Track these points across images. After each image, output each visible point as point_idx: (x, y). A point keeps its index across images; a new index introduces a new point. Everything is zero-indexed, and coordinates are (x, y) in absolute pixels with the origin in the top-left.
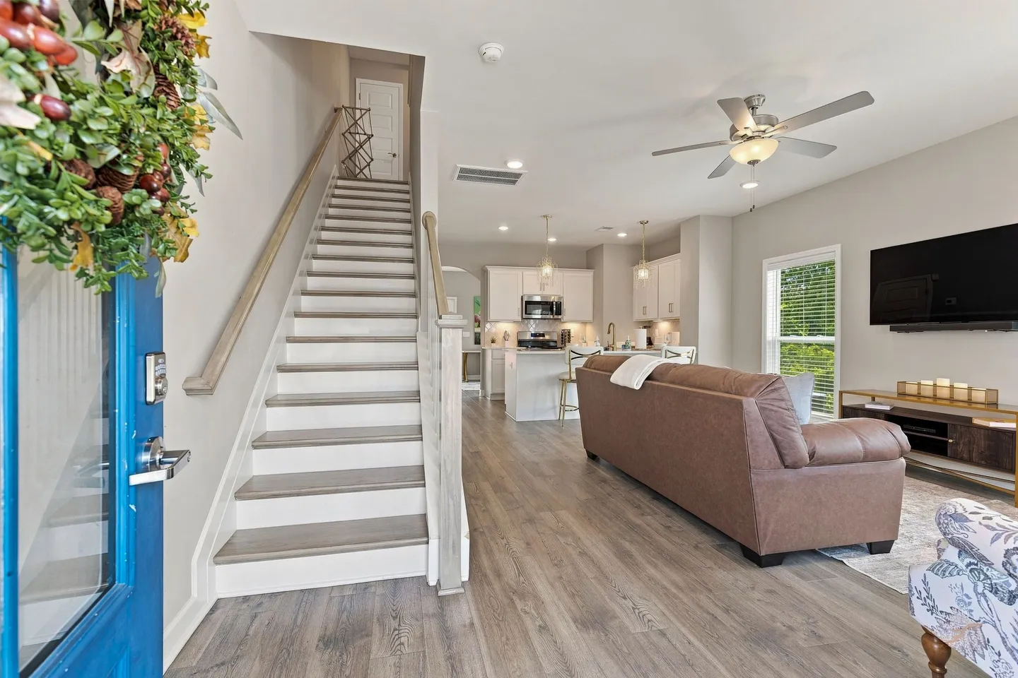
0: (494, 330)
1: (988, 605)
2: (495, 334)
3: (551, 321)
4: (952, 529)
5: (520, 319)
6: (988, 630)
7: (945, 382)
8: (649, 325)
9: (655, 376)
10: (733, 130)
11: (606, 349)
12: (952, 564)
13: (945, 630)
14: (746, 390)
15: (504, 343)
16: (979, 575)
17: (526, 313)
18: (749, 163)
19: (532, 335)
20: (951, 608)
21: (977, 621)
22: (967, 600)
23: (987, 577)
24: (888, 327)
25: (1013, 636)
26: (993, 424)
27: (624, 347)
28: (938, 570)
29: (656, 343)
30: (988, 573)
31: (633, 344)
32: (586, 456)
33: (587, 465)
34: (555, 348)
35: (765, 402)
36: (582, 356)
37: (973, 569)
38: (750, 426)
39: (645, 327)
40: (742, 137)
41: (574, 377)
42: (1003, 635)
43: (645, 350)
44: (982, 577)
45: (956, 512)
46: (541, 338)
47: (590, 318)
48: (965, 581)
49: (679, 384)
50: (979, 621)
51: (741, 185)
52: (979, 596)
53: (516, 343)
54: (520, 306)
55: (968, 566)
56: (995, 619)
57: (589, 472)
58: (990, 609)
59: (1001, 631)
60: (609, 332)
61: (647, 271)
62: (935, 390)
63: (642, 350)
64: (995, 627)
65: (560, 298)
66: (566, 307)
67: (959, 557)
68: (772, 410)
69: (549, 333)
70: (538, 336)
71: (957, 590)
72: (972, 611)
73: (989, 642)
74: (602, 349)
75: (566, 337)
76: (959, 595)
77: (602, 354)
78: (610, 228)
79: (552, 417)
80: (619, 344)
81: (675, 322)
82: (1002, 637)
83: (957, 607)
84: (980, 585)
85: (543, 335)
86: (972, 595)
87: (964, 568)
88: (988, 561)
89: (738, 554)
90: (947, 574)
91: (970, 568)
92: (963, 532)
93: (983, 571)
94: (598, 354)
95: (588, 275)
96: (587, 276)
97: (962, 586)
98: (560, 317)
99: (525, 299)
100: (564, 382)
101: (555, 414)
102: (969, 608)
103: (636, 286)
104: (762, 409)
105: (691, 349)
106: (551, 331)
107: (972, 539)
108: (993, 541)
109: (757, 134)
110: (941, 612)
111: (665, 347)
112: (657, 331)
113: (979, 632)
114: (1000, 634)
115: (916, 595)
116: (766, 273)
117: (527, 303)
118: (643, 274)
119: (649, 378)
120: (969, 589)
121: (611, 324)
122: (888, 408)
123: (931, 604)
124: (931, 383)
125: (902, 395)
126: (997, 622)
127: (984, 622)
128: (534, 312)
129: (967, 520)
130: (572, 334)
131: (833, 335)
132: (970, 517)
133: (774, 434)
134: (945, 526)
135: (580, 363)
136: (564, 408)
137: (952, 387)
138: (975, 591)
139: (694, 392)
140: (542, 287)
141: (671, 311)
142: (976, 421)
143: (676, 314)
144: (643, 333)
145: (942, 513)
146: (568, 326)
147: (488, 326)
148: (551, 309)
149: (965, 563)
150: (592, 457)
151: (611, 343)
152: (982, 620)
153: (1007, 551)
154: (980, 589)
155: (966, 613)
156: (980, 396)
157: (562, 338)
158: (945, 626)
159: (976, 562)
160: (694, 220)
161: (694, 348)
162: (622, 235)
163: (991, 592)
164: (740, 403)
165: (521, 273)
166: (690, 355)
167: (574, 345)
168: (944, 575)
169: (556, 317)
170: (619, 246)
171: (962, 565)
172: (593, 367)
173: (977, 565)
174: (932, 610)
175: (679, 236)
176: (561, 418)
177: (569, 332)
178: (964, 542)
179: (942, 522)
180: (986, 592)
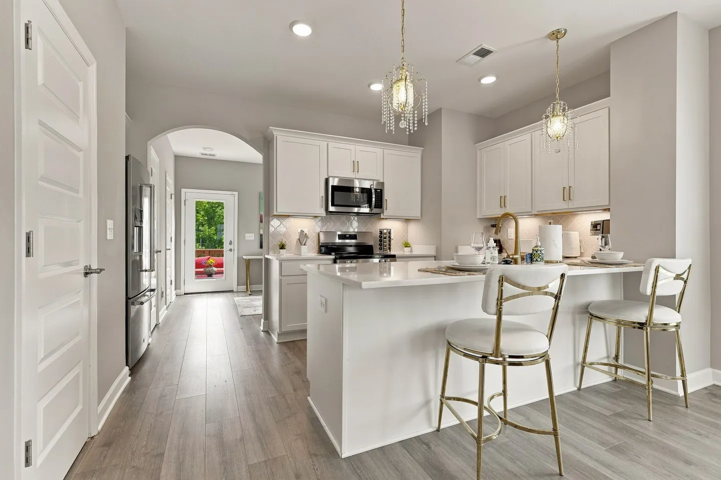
0: (282, 229)
2: (284, 235)
3: (367, 217)
5: (322, 212)
15: (300, 250)
17: (332, 205)
19: (340, 237)
46: (354, 241)
47: (417, 214)
53: (317, 248)
54: (323, 193)
65: (381, 184)
66: (388, 197)
69: (364, 234)
70: (347, 238)
75: (384, 238)
85: (355, 237)
95: (416, 154)
96: (414, 155)
98: (380, 211)
99: (334, 182)
106: (367, 231)
117: (334, 189)
118: (557, 125)
130: (393, 235)
140: (355, 165)
141: (566, 199)
146: (386, 225)
147: (275, 223)
148: (369, 201)
157: (381, 241)
162: (489, 80)
165: (325, 143)
169: (374, 210)
175: (608, 73)
177: (390, 233)
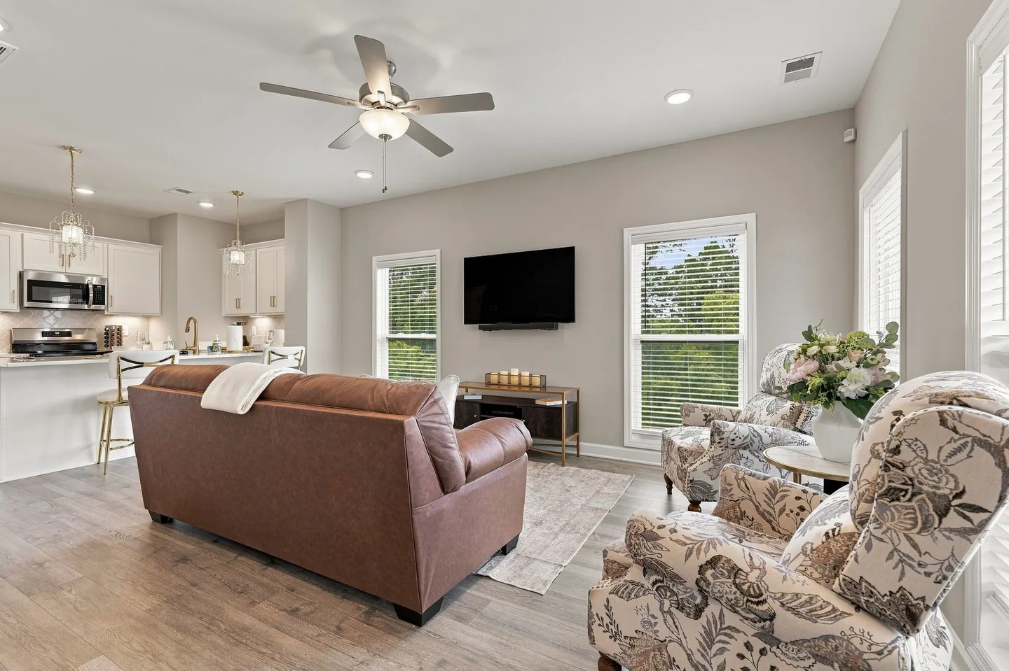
1: (674, 623)
3: (85, 313)
4: (645, 550)
5: (15, 307)
6: (674, 650)
7: (515, 372)
8: (243, 321)
9: (271, 393)
10: (365, 91)
11: (184, 353)
12: (637, 584)
13: (630, 656)
14: (403, 407)
16: (666, 592)
17: (30, 299)
18: (381, 136)
19: (44, 334)
20: (636, 631)
21: (662, 642)
22: (653, 621)
23: (674, 593)
24: (477, 326)
25: (699, 651)
26: (549, 404)
27: (212, 349)
28: (623, 592)
29: (253, 343)
30: (675, 589)
31: (223, 344)
32: (149, 519)
33: (153, 536)
34: (93, 353)
35: (426, 419)
36: (141, 365)
37: (660, 587)
38: (412, 453)
39: (239, 324)
40: (373, 104)
41: (125, 395)
42: (689, 652)
43: (240, 352)
44: (669, 594)
45: (645, 529)
46: (67, 338)
47: (156, 309)
48: (651, 601)
49: (308, 403)
50: (665, 641)
51: (356, 172)
52: (665, 615)
53: (8, 347)
54: (14, 287)
55: (654, 584)
56: (681, 636)
57: (154, 550)
58: (676, 627)
59: (686, 648)
60: (188, 330)
61: (242, 254)
62: (509, 379)
63: (237, 352)
64: (681, 645)
65: (102, 279)
66: (112, 292)
67: (645, 576)
68: (433, 428)
69: (81, 331)
70: (59, 335)
71: (643, 612)
72: (658, 631)
73: (674, 661)
74: (176, 353)
75: (113, 337)
76: (645, 616)
77: (176, 362)
78: (187, 192)
79: (84, 462)
80: (203, 345)
81: (277, 318)
82: (688, 654)
83: (642, 630)
84: (667, 603)
85: (69, 334)
86: (658, 614)
87: (650, 587)
88: (682, 579)
89: (391, 619)
90: (632, 596)
91: (656, 586)
92: (657, 551)
93: (669, 588)
94: (169, 362)
95: (154, 252)
96: (151, 253)
97: (648, 607)
98: (102, 307)
99: (30, 276)
100: (106, 407)
101: (91, 455)
102: (655, 629)
103: (226, 271)
104: (423, 429)
105: (299, 349)
106: (85, 328)
107: (666, 558)
108: (688, 556)
109: (389, 105)
110: (626, 637)
111: (268, 348)
112: (254, 328)
113: (664, 652)
114: (686, 651)
115: (598, 622)
116: (376, 271)
117: (31, 283)
118: (237, 256)
119: (263, 397)
120: (655, 610)
121: (190, 319)
122: (480, 397)
123: (614, 630)
124: (506, 373)
125: (488, 383)
126: (683, 639)
127: (670, 641)
128: (54, 299)
129: (658, 538)
130: (125, 332)
131: (435, 333)
132: (660, 532)
133: (437, 458)
134: (637, 547)
135: (137, 378)
136: (108, 445)
137: (520, 375)
138: (661, 609)
139: (334, 415)
140: (65, 259)
141: (273, 305)
142: (538, 402)
143: (280, 308)
144: (239, 331)
145: (633, 533)
146: (114, 322)
148: (86, 298)
149: (651, 581)
150: (162, 520)
151: (191, 344)
152: (668, 639)
153: (701, 567)
154: (666, 608)
155: (651, 634)
156: (537, 381)
157: (106, 338)
158: (629, 652)
159: (662, 579)
160: (302, 202)
161: (303, 348)
162: (207, 205)
163: (677, 608)
164: (401, 426)
165: (18, 234)
166: (298, 356)
167: (130, 349)
168: (630, 597)
169: (93, 307)
170: (199, 220)
171: (648, 584)
172: (162, 383)
173: (662, 582)
174: (615, 636)
175: (282, 220)
176: (103, 460)
177: (120, 330)
178: (657, 563)
179: (633, 542)
180: (673, 610)
